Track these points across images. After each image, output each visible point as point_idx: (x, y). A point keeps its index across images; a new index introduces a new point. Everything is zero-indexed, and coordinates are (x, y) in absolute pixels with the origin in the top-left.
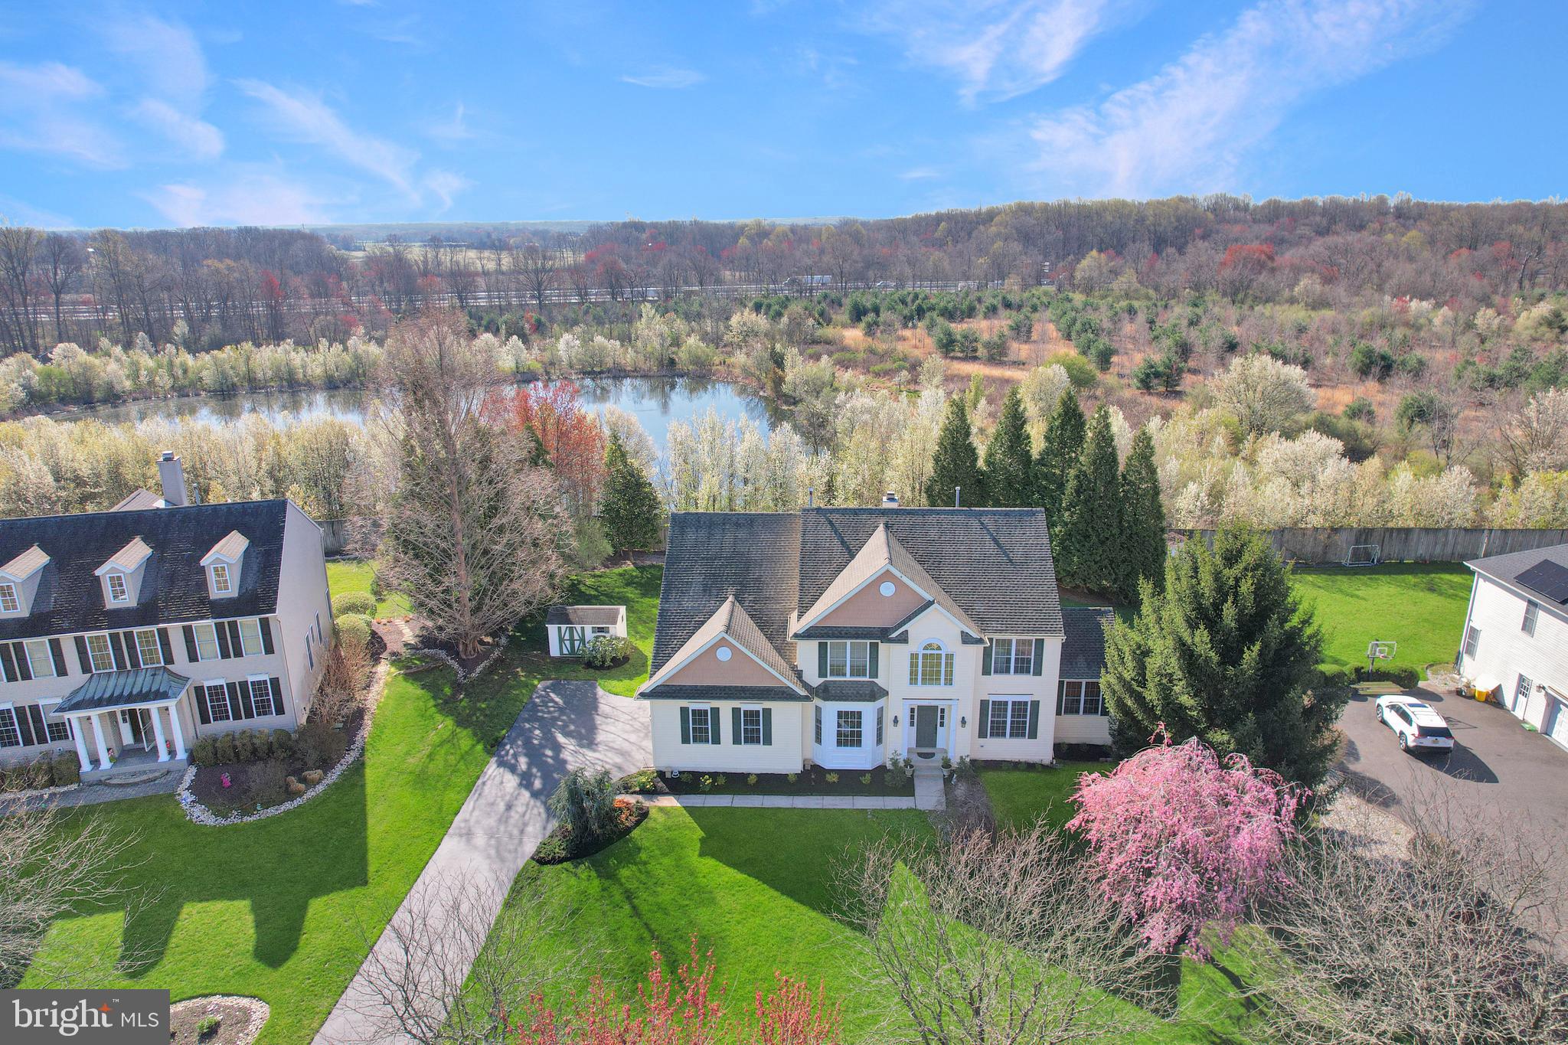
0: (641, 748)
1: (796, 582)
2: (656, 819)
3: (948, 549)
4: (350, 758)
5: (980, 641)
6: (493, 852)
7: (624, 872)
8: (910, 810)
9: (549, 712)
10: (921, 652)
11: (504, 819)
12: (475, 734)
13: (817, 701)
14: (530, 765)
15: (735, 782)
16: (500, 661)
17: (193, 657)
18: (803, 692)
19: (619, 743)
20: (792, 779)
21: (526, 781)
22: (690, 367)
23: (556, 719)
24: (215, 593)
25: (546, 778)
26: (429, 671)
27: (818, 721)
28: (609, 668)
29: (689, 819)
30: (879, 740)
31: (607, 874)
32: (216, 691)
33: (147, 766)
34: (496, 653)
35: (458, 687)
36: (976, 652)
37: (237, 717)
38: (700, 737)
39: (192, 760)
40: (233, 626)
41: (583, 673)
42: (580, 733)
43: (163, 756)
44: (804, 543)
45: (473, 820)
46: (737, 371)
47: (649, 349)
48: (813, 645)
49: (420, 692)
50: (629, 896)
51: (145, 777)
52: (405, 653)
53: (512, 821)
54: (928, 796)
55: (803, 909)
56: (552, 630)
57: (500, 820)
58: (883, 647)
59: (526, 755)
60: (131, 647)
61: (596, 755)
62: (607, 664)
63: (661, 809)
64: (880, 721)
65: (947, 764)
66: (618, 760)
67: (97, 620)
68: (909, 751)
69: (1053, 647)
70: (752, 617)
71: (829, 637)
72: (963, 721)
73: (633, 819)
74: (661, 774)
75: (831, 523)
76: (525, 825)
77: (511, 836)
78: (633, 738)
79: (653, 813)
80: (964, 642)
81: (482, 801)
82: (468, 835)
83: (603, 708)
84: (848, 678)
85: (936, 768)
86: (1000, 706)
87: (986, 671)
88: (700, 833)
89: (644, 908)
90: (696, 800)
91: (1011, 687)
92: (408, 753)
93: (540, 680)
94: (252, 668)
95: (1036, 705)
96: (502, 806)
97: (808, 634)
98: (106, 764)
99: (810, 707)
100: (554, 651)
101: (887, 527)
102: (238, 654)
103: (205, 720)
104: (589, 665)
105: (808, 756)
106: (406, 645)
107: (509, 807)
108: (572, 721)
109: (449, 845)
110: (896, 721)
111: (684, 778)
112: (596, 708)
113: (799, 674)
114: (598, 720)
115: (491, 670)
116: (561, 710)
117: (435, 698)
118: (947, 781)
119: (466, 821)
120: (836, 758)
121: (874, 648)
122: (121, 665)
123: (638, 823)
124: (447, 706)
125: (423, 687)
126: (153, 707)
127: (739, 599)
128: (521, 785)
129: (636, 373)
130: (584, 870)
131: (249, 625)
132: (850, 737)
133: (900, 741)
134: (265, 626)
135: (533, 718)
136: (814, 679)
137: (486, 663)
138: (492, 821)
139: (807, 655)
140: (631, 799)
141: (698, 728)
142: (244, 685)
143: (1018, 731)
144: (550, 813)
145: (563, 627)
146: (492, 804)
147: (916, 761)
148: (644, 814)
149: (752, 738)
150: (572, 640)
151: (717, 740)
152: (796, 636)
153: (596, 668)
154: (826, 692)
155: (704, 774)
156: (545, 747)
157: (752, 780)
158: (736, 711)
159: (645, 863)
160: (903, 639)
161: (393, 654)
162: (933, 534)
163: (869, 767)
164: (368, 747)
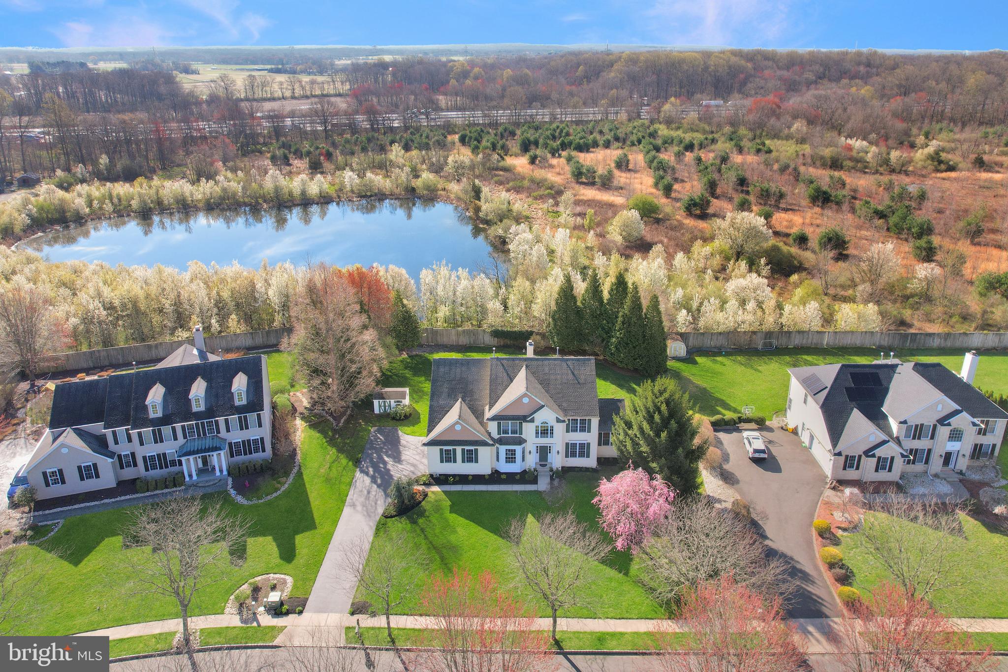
0: (421, 463)
1: (488, 392)
2: (431, 497)
3: (552, 377)
4: (295, 470)
5: (564, 421)
6: (365, 513)
7: (421, 521)
8: (535, 491)
9: (378, 445)
10: (540, 425)
11: (367, 498)
12: (347, 457)
13: (497, 445)
14: (374, 472)
15: (463, 479)
16: (351, 416)
17: (228, 430)
18: (491, 442)
19: (412, 461)
20: (487, 477)
21: (374, 480)
22: (425, 192)
23: (382, 448)
24: (237, 403)
25: (382, 478)
26: (320, 423)
27: (498, 453)
28: (403, 420)
29: (444, 497)
30: (523, 460)
31: (414, 522)
32: (237, 444)
33: (212, 478)
34: (349, 412)
35: (335, 431)
36: (563, 426)
37: (245, 454)
38: (448, 460)
39: (229, 474)
40: (245, 417)
41: (392, 423)
42: (394, 455)
43: (218, 473)
44: (491, 375)
45: (354, 499)
46: (452, 196)
47: (400, 181)
48: (495, 423)
49: (318, 435)
50: (423, 530)
51: (212, 483)
52: (306, 413)
53: (371, 499)
54: (543, 484)
55: (491, 534)
56: (376, 402)
57: (366, 499)
58: (524, 424)
59: (372, 467)
60: (203, 427)
61: (402, 466)
62: (402, 417)
63: (433, 492)
64: (523, 452)
65: (551, 470)
66: (412, 469)
67: (190, 418)
68: (536, 463)
69: (595, 422)
70: (469, 408)
71: (501, 419)
72: (558, 452)
73: (422, 497)
74: (431, 476)
75: (503, 365)
76: (377, 500)
77: (371, 506)
78: (417, 457)
79: (430, 494)
80: (557, 422)
81: (357, 490)
82: (353, 505)
83: (403, 442)
84: (510, 435)
85: (546, 471)
86: (574, 445)
87: (568, 431)
88: (449, 503)
89: (429, 536)
90: (448, 488)
91: (578, 437)
92: (320, 467)
93: (372, 427)
94: (253, 433)
95: (589, 444)
96: (366, 492)
97: (493, 419)
98: (195, 477)
99: (494, 448)
100: (377, 411)
101: (527, 367)
102: (247, 428)
103: (232, 456)
104: (394, 419)
105: (494, 466)
106: (306, 408)
107: (369, 492)
108: (390, 449)
109: (347, 511)
110: (530, 452)
111: (442, 477)
112: (399, 442)
113: (489, 434)
114: (401, 448)
115: (347, 422)
116: (384, 443)
117: (325, 437)
118: (552, 478)
119: (352, 499)
120: (505, 468)
121: (521, 424)
122: (199, 435)
123: (424, 499)
124: (331, 442)
125: (319, 432)
126: (215, 454)
127: (464, 400)
128: (372, 481)
129: (392, 196)
130: (404, 519)
131: (252, 417)
132: (511, 457)
133: (532, 461)
134: (259, 416)
135: (372, 448)
136: (495, 435)
137: (345, 418)
138: (362, 499)
139: (493, 427)
140: (420, 488)
141: (448, 457)
142: (249, 441)
143: (582, 455)
144: (387, 495)
145: (381, 401)
146: (361, 491)
147: (539, 468)
148: (426, 495)
149: (470, 460)
150: (385, 406)
151: (455, 461)
152: (488, 419)
153: (397, 420)
154: (501, 441)
155: (450, 475)
156: (379, 463)
157: (470, 478)
158: (463, 450)
159: (428, 517)
160: (532, 421)
161: (301, 414)
162: (547, 370)
163: (519, 471)
164: (301, 465)
